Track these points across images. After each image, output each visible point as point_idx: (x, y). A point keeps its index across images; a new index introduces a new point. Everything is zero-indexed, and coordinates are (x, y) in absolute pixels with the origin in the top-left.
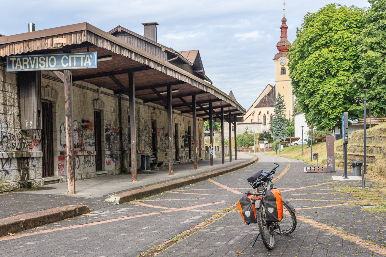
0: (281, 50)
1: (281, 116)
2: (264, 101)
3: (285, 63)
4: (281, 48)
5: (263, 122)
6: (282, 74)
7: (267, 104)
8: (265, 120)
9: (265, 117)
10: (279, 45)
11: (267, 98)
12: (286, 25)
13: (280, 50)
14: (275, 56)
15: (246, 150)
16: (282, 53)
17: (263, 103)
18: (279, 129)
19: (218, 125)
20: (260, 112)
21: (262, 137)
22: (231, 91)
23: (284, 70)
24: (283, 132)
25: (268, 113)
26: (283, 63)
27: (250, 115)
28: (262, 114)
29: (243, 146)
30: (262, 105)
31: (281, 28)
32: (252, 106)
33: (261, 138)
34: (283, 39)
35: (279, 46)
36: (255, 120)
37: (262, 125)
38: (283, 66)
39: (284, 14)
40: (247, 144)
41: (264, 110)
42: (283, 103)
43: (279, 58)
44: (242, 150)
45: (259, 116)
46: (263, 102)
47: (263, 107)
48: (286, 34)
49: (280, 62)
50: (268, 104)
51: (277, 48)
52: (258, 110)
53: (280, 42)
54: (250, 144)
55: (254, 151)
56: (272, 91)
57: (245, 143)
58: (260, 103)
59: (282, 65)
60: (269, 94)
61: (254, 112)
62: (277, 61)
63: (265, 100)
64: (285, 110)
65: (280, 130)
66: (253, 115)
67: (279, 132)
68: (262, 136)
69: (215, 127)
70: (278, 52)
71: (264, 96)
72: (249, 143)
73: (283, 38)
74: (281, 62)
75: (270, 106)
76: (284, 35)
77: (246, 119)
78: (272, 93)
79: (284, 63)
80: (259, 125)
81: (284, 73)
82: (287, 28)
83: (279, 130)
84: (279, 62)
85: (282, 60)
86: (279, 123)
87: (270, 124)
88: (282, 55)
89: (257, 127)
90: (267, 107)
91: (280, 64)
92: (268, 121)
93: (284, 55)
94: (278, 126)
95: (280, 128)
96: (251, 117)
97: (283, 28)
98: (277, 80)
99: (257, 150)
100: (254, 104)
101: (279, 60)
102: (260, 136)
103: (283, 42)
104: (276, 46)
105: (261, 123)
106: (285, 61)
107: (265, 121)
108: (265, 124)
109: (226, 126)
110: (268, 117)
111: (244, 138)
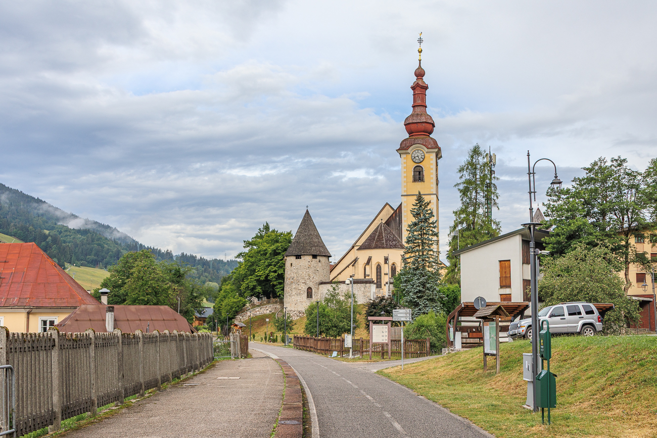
0: (413, 133)
1: (425, 253)
2: (379, 236)
3: (423, 157)
4: (413, 127)
5: (375, 279)
6: (415, 180)
7: (384, 241)
8: (380, 276)
9: (379, 268)
10: (411, 121)
11: (385, 230)
12: (424, 82)
13: (410, 132)
14: (401, 144)
15: (323, 348)
16: (416, 137)
17: (376, 241)
18: (421, 289)
19: (277, 285)
20: (369, 260)
21: (374, 310)
22: (307, 211)
23: (420, 172)
24: (431, 297)
25: (386, 260)
26: (417, 158)
27: (348, 266)
28: (374, 262)
29: (323, 332)
30: (374, 245)
31: (413, 88)
32: (353, 247)
33: (371, 312)
34: (418, 110)
35: (409, 124)
36: (360, 276)
37: (373, 287)
38: (418, 165)
39: (420, 61)
40: (335, 327)
41: (378, 255)
42: (430, 221)
43: (409, 147)
44: (312, 345)
45: (367, 267)
46: (375, 237)
47: (376, 247)
48: (424, 100)
49: (412, 157)
50: (386, 242)
51: (406, 128)
52: (363, 256)
53: (412, 115)
54: (343, 327)
55: (351, 350)
56: (394, 215)
57: (330, 324)
58: (370, 240)
59: (417, 161)
60: (388, 223)
61: (356, 260)
62: (406, 153)
63: (381, 233)
64: (435, 238)
65: (424, 292)
66: (353, 266)
67: (418, 297)
68: (374, 308)
69: (272, 290)
70: (407, 136)
71: (378, 226)
72: (341, 324)
73: (419, 108)
74: (413, 155)
75: (391, 247)
76: (419, 102)
77: (340, 273)
78: (395, 220)
79: (420, 157)
80: (368, 285)
81: (419, 178)
82: (426, 88)
83: (420, 291)
84: (409, 156)
85: (417, 151)
86: (421, 273)
87: (391, 283)
88: (416, 141)
89: (363, 289)
90: (383, 248)
91: (412, 160)
92: (385, 279)
93: (419, 142)
94: (418, 279)
95: (424, 285)
96: (351, 270)
97: (418, 88)
98: (405, 194)
99: (360, 347)
100: (357, 245)
101: (409, 151)
102: (369, 308)
103: (418, 115)
104: (403, 123)
105: (371, 282)
106: (423, 154)
107: (381, 279)
108: (379, 286)
109: (294, 287)
110: (386, 269)
111: (326, 310)
